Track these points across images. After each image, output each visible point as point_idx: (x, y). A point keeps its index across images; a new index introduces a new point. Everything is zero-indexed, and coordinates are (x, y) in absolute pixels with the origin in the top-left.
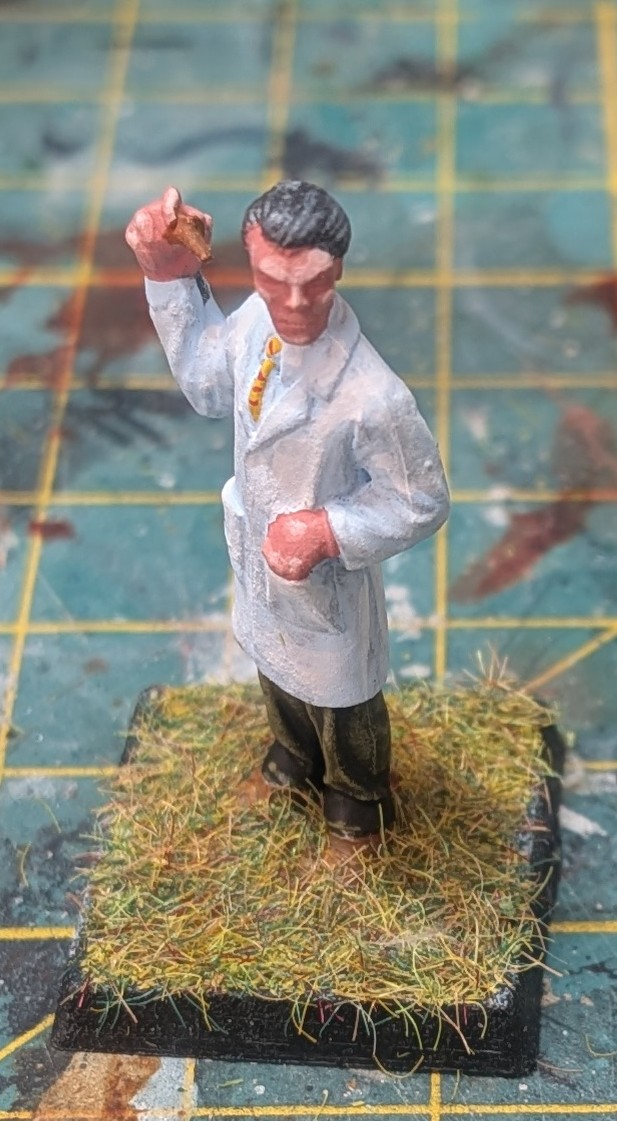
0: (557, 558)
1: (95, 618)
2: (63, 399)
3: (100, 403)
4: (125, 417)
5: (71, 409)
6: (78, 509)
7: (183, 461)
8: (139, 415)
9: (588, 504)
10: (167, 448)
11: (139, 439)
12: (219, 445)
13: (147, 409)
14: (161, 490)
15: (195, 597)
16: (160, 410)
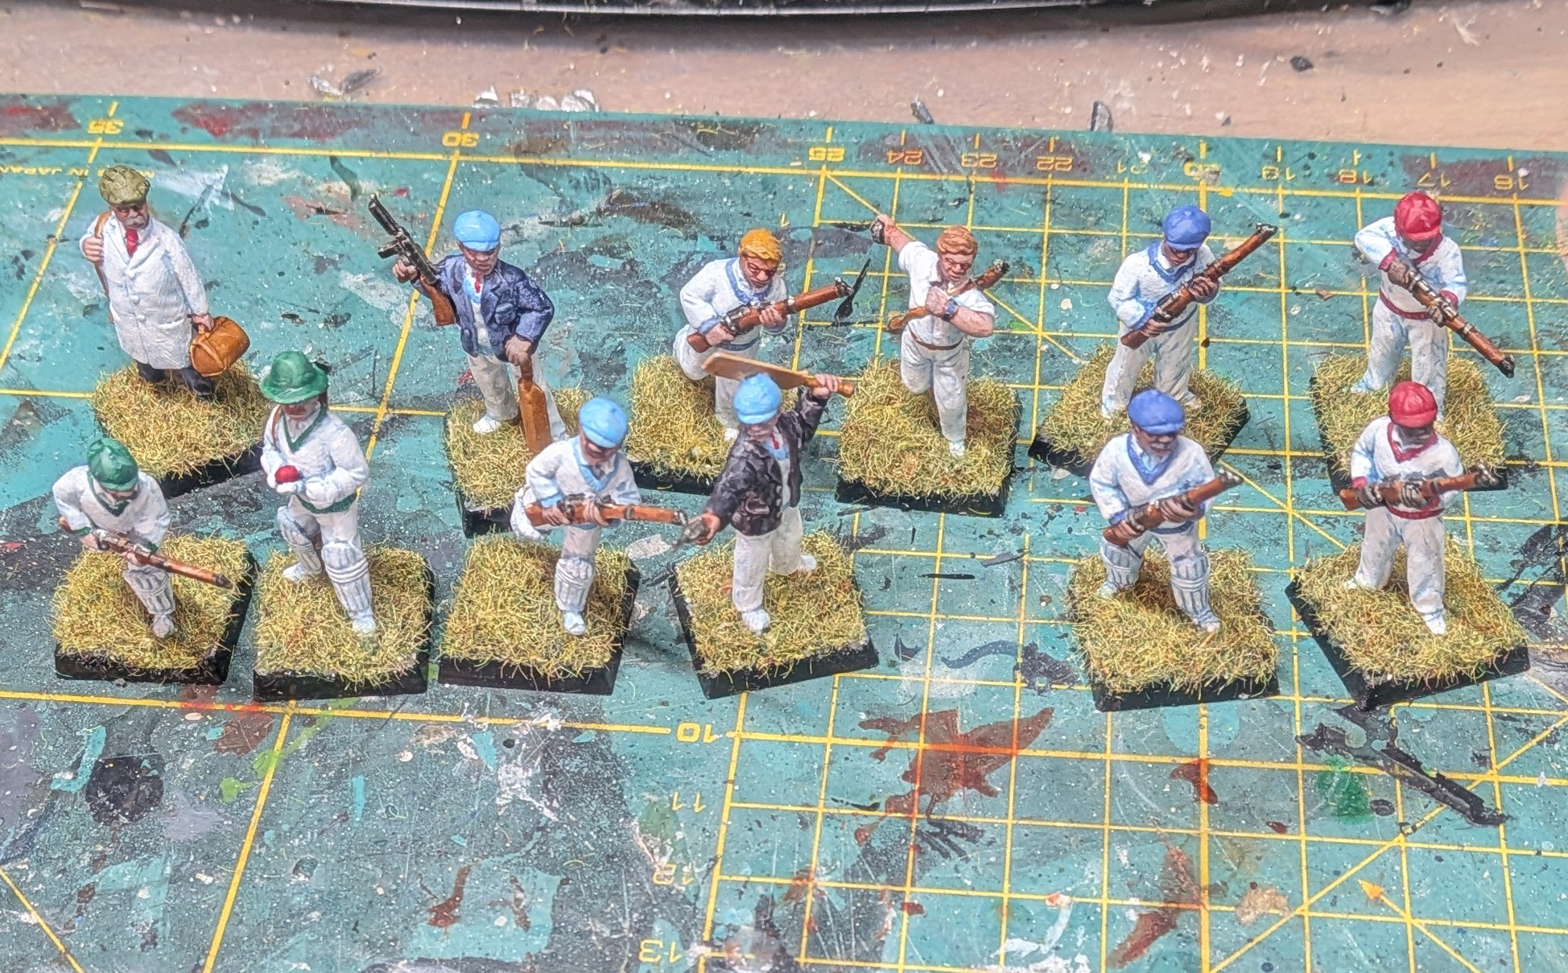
0: (1160, 945)
1: (935, 964)
2: (914, 825)
3: (932, 829)
4: (945, 840)
5: (918, 833)
6: (924, 895)
7: (975, 868)
8: (951, 837)
9: (1178, 910)
10: (967, 860)
11: (953, 854)
12: (993, 859)
13: (956, 834)
14: (964, 887)
15: (983, 955)
16: (962, 836)
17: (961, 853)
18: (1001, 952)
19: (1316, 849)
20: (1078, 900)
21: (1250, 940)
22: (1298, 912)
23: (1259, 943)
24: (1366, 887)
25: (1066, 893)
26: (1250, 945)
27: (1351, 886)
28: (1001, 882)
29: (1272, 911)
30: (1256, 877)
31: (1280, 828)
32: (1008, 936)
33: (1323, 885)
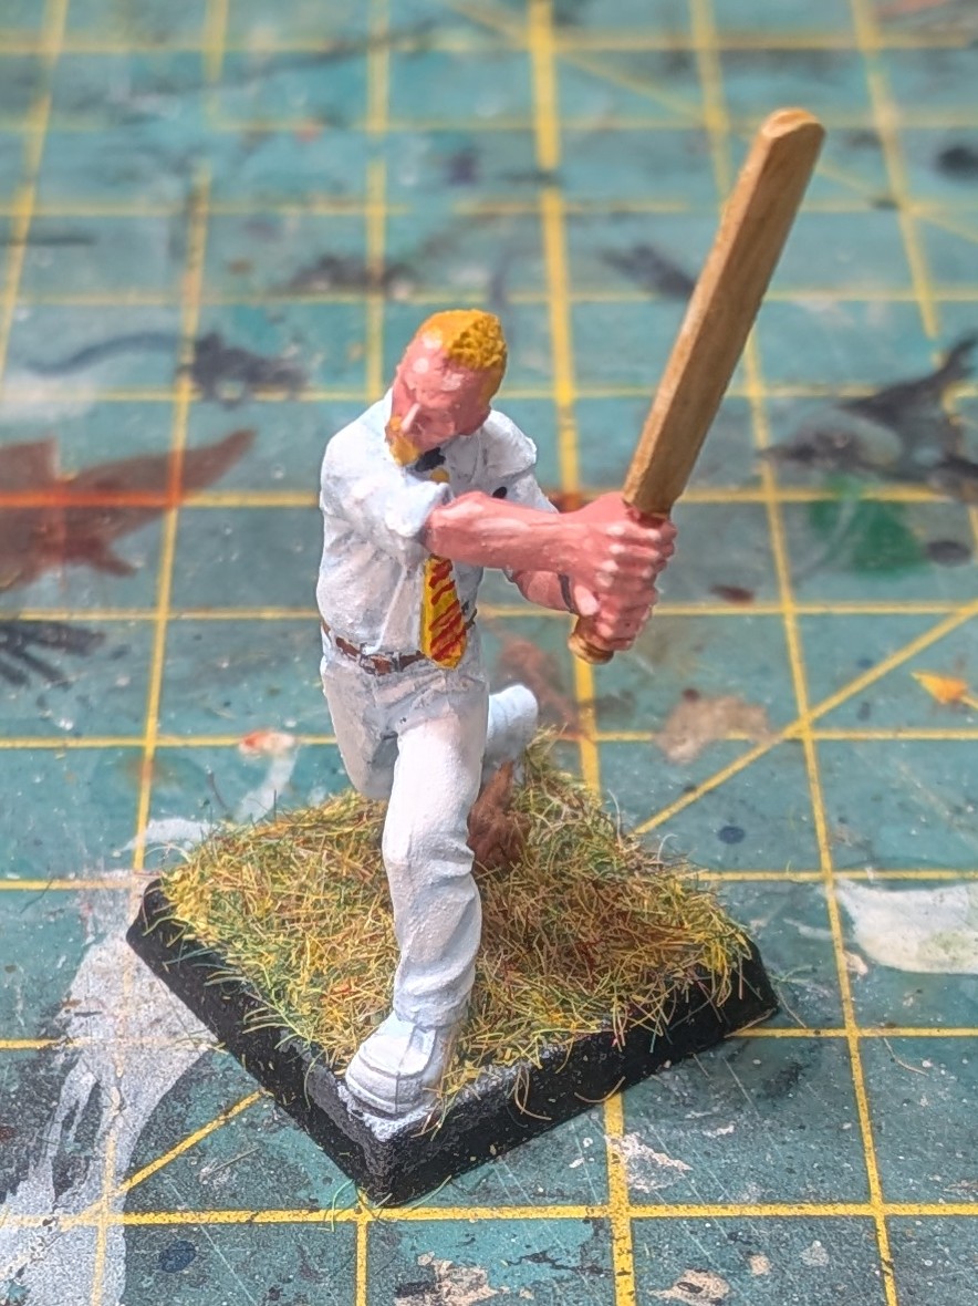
7: (83, 700)
8: (34, 650)
10: (66, 686)
11: (34, 677)
12: (123, 681)
13: (44, 643)
14: (58, 733)
15: (95, 851)
16: (57, 645)
17: (51, 674)
18: (137, 844)
19: (816, 628)
20: (309, 741)
21: (690, 789)
22: (789, 733)
23: (710, 792)
24: (932, 684)
25: (284, 729)
26: (691, 797)
27: (899, 683)
28: (139, 718)
29: (735, 735)
30: (694, 680)
31: (738, 595)
32: (153, 814)
33: (837, 684)
